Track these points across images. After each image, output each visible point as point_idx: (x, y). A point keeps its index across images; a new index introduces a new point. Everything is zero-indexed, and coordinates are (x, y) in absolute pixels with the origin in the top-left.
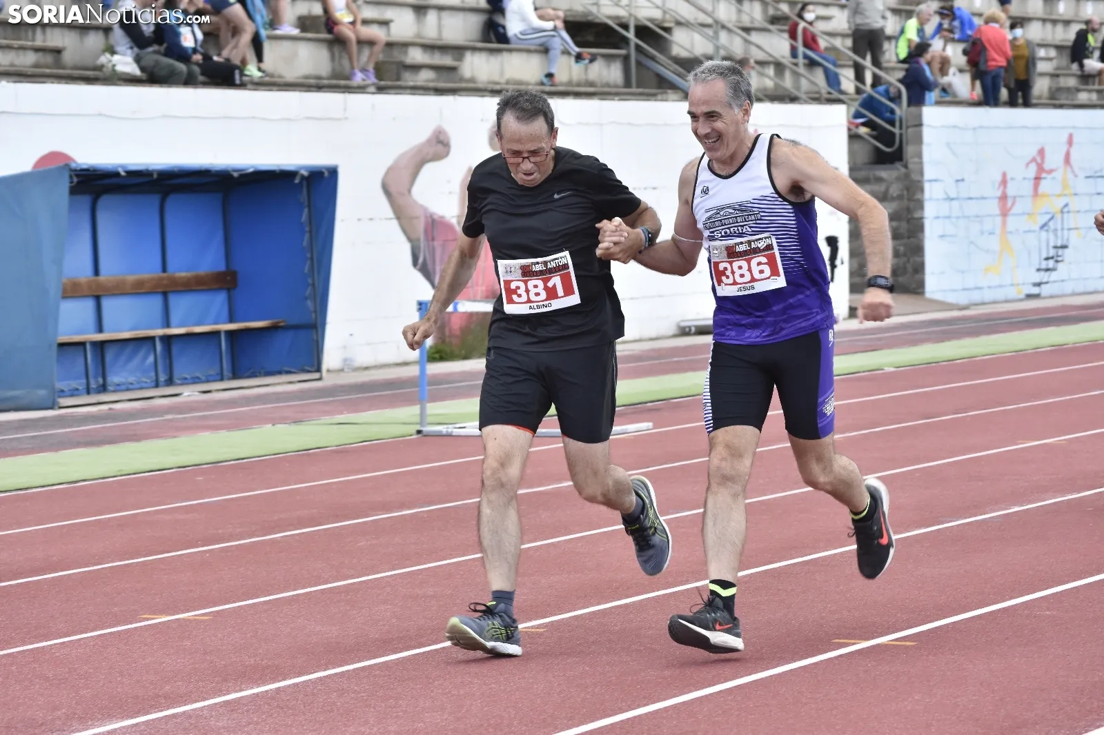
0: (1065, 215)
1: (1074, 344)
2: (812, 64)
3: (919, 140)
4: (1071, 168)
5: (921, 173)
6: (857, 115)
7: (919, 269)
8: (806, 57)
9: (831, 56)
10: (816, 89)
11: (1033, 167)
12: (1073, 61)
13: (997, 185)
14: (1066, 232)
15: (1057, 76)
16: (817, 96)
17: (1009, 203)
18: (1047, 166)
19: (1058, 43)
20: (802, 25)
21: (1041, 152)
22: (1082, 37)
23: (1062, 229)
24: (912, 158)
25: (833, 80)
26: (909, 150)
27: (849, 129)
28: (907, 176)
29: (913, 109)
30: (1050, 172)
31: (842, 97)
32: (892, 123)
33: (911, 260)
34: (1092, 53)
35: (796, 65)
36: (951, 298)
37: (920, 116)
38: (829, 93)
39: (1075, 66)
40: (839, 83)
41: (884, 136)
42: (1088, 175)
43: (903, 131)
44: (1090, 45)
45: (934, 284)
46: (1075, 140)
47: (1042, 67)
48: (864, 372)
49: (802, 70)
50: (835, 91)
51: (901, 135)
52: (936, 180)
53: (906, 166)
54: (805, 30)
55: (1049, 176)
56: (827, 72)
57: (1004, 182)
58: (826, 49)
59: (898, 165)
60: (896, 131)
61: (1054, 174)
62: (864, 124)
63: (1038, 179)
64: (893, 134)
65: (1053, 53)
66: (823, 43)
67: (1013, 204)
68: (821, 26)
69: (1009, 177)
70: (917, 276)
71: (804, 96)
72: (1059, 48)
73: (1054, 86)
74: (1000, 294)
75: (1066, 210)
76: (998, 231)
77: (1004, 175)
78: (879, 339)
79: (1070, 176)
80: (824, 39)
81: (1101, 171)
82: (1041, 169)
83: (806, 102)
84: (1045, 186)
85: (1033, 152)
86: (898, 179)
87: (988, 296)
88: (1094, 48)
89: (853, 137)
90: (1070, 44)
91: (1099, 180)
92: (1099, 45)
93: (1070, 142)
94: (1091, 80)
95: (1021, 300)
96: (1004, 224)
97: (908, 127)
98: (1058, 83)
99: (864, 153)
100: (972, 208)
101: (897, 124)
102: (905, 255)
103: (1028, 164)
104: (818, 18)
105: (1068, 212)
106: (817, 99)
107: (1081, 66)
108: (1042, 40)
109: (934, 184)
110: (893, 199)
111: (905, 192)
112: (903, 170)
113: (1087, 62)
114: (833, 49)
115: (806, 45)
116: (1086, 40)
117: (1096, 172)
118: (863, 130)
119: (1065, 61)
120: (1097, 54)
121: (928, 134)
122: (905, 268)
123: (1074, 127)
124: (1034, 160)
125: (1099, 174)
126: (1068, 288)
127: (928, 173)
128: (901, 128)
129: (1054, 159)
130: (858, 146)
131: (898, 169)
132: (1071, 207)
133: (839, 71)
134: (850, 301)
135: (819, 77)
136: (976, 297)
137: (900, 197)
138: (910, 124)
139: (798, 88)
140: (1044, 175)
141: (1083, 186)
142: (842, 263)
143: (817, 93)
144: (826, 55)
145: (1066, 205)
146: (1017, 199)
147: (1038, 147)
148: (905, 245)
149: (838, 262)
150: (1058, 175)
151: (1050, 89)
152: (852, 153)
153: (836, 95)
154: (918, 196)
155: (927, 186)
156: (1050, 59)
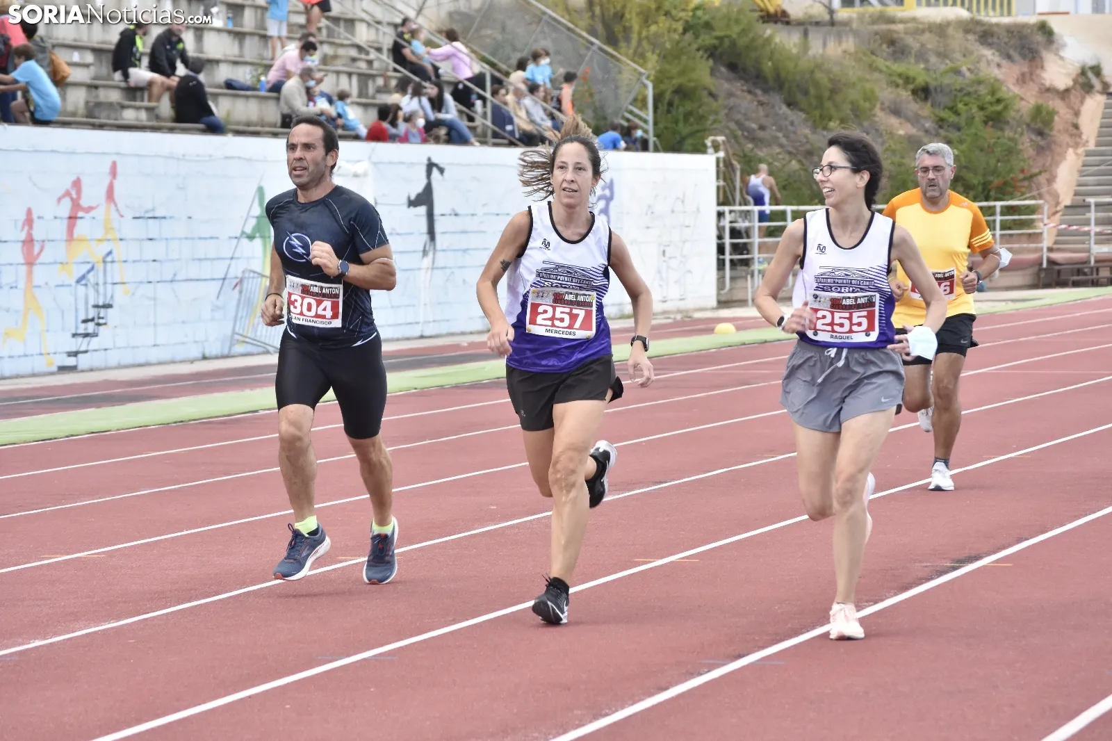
0: (109, 266)
1: (118, 430)
4: (116, 205)
11: (67, 203)
12: (115, 70)
13: (20, 224)
14: (109, 287)
15: (96, 87)
17: (36, 249)
18: (84, 202)
19: (96, 46)
21: (77, 184)
22: (127, 40)
23: (105, 283)
30: (90, 209)
34: (139, 60)
39: (118, 76)
42: (138, 215)
44: (137, 49)
46: (119, 169)
47: (76, 75)
55: (88, 216)
57: (29, 221)
61: (93, 213)
63: (72, 218)
65: (89, 58)
67: (41, 251)
69: (35, 216)
72: (97, 51)
73: (92, 100)
74: (25, 366)
75: (109, 259)
76: (22, 285)
77: (29, 212)
79: (114, 215)
81: (153, 210)
82: (76, 205)
84: (81, 228)
85: (67, 183)
87: (8, 368)
88: (142, 54)
90: (112, 47)
91: (151, 221)
92: (148, 50)
93: (114, 172)
94: (138, 94)
95: (52, 374)
96: (30, 274)
98: (97, 96)
103: (59, 200)
105: (113, 262)
107: (126, 76)
108: (75, 40)
113: (132, 71)
116: (134, 43)
117: (147, 212)
119: (105, 69)
120: (145, 61)
123: (118, 154)
124: (67, 194)
125: (151, 215)
126: (113, 358)
129: (93, 194)
132: (115, 256)
140: (80, 214)
141: (130, 229)
145: (110, 253)
146: (46, 243)
147: (74, 178)
150: (100, 213)
151: (87, 103)
156: (87, 66)
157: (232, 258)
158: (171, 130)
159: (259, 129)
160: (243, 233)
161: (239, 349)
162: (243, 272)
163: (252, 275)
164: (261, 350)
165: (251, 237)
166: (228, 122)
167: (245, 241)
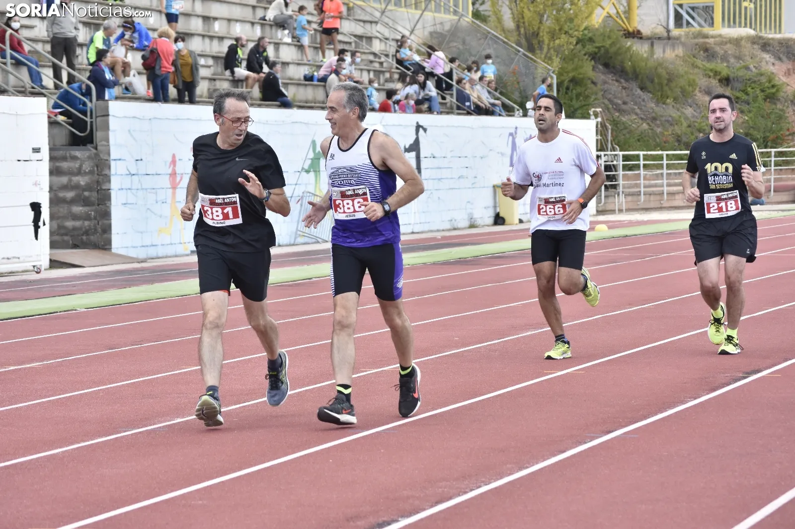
2: (18, 63)
3: (106, 127)
5: (109, 154)
6: (56, 106)
7: (107, 229)
8: (12, 57)
9: (35, 58)
10: (22, 84)
12: (226, 69)
13: (168, 164)
15: (214, 80)
16: (23, 89)
17: (178, 179)
19: (215, 54)
20: (9, 31)
22: (233, 50)
24: (101, 141)
25: (35, 77)
26: (98, 135)
27: (49, 117)
28: (97, 155)
29: (100, 102)
31: (43, 91)
32: (84, 113)
33: (100, 223)
34: (241, 63)
35: (5, 64)
36: (133, 253)
37: (107, 108)
38: (33, 88)
39: (228, 73)
40: (41, 80)
41: (79, 124)
43: (94, 120)
44: (239, 56)
45: (118, 242)
47: (203, 72)
48: (60, 312)
49: (9, 68)
50: (38, 86)
51: (91, 122)
52: (120, 160)
53: (96, 149)
54: (11, 35)
56: (30, 70)
57: (174, 162)
58: (30, 52)
59: (89, 146)
60: (88, 120)
62: (61, 113)
64: (86, 122)
65: (210, 62)
66: (27, 47)
67: (181, 179)
68: (25, 33)
69: (177, 159)
70: (105, 236)
71: (11, 89)
72: (215, 58)
73: (212, 88)
74: (170, 251)
76: (169, 201)
77: (174, 156)
78: (74, 286)
80: (29, 45)
83: (14, 95)
86: (89, 158)
87: (161, 252)
88: (242, 59)
89: (52, 123)
90: (224, 55)
92: (246, 57)
95: (187, 255)
96: (174, 194)
97: (96, 117)
98: (215, 85)
99: (62, 136)
100: (148, 182)
101: (89, 114)
102: (95, 218)
104: (22, 26)
106: (22, 92)
107: (233, 73)
108: (202, 51)
109: (118, 162)
110: (86, 173)
111: (96, 169)
112: (94, 151)
113: (236, 69)
114: (36, 52)
115: (12, 48)
118: (61, 118)
119: (220, 68)
120: (244, 64)
121: (113, 122)
122: (96, 230)
127: (114, 155)
128: (91, 118)
130: (56, 130)
131: (90, 150)
133: (40, 70)
134: (50, 255)
135: (24, 74)
136: (152, 252)
137: (91, 172)
138: (98, 115)
139: (7, 84)
142: (44, 224)
143: (23, 87)
144: (30, 57)
146: (184, 175)
148: (96, 211)
149: (41, 224)
151: (209, 89)
152: (51, 137)
153: (38, 89)
154: (106, 172)
155: (113, 164)
156: (209, 67)
157: (296, 184)
158: (259, 106)
159: (313, 105)
160: (303, 168)
161: (300, 240)
162: (303, 193)
163: (308, 194)
164: (314, 240)
165: (308, 171)
166: (294, 101)
167: (304, 174)
